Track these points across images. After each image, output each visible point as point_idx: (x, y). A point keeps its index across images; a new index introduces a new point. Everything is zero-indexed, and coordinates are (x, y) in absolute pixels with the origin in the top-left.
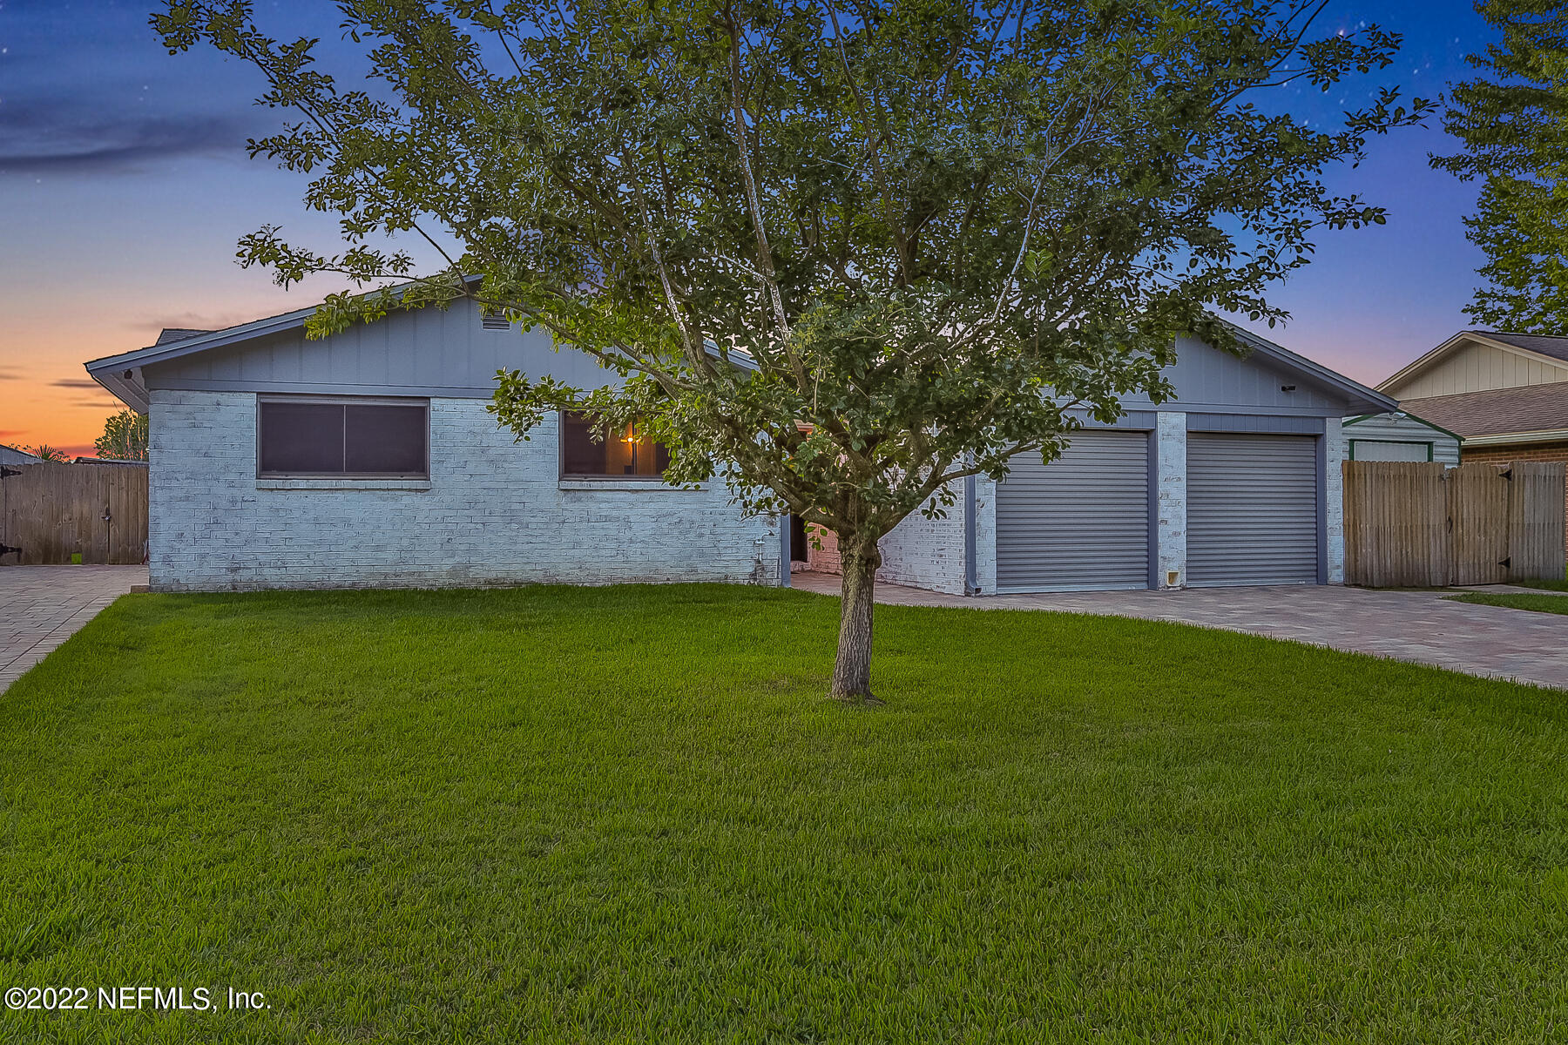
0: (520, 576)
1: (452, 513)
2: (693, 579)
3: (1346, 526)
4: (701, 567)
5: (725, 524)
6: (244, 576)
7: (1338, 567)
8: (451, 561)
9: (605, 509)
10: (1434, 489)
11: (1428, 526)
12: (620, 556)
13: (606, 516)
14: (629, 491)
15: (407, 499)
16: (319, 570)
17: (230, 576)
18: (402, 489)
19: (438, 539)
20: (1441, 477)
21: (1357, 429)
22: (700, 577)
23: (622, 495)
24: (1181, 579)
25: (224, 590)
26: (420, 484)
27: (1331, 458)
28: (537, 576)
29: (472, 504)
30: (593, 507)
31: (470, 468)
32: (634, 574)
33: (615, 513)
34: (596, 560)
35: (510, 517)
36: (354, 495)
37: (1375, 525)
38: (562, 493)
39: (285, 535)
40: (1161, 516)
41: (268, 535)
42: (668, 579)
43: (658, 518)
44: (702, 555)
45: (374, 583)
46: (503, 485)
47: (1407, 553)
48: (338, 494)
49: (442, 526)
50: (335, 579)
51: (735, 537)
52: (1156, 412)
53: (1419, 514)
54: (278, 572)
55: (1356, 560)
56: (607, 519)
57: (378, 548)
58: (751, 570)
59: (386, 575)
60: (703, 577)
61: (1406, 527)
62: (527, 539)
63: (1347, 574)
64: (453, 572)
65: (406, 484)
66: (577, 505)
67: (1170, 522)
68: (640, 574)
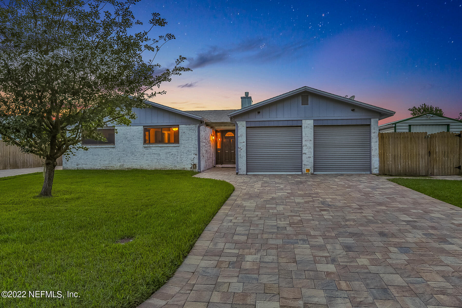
0: (135, 167)
1: (120, 153)
2: (176, 169)
3: (380, 155)
4: (178, 166)
5: (184, 155)
6: (79, 166)
7: (376, 168)
8: (120, 164)
9: (154, 151)
10: (422, 142)
11: (419, 155)
12: (158, 163)
13: (154, 153)
14: (160, 147)
15: (110, 150)
16: (93, 165)
17: (77, 166)
18: (109, 147)
19: (117, 159)
20: (425, 137)
21: (411, 121)
22: (177, 168)
23: (158, 148)
24: (311, 171)
25: (76, 169)
26: (112, 146)
27: (373, 132)
28: (138, 167)
29: (124, 150)
30: (151, 151)
31: (124, 142)
32: (161, 167)
33: (156, 152)
34: (152, 164)
35: (132, 153)
36: (100, 149)
37: (393, 154)
38: (144, 148)
39: (87, 157)
40: (304, 152)
41: (83, 158)
42: (169, 169)
43: (166, 153)
44: (178, 162)
45: (104, 168)
46: (131, 146)
47: (409, 164)
48: (97, 149)
49: (118, 156)
50: (96, 167)
51: (186, 158)
52: (302, 120)
53: (415, 150)
54: (86, 166)
55: (384, 166)
56: (154, 154)
57: (105, 161)
58: (191, 167)
59: (106, 167)
60: (178, 168)
61: (408, 155)
62: (136, 159)
63: (380, 170)
64: (120, 166)
65: (110, 146)
66: (147, 151)
67: (307, 153)
68: (163, 167)
